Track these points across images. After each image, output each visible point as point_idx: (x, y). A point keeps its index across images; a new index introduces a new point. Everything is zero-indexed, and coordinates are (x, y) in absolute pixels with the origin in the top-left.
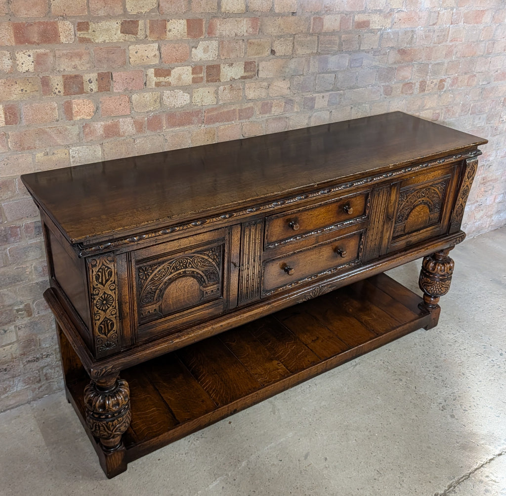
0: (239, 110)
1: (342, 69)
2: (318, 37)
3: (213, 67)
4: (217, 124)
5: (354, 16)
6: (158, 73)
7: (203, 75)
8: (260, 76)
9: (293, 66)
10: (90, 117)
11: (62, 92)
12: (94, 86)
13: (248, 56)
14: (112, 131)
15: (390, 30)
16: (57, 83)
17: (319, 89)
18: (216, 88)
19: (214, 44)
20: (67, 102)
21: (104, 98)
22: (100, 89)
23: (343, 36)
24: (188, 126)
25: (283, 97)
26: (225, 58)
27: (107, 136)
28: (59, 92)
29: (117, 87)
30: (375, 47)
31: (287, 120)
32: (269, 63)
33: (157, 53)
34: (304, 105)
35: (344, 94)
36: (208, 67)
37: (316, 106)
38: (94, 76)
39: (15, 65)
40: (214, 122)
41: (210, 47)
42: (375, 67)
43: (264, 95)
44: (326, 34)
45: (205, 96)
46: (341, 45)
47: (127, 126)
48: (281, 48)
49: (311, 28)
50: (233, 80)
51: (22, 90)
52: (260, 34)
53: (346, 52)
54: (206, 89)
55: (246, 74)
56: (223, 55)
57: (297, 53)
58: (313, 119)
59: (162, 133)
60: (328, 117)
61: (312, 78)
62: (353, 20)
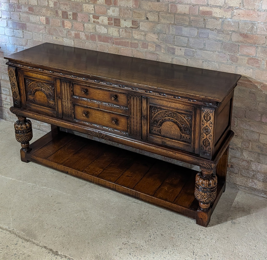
0: (130, 42)
1: (193, 36)
2: (174, 15)
3: (117, 19)
4: (120, 46)
5: (199, 8)
6: (94, 17)
7: (113, 22)
8: (140, 29)
9: (159, 28)
10: (70, 29)
11: (62, 17)
12: (71, 17)
13: (134, 18)
14: (77, 36)
15: (230, 20)
16: (60, 13)
17: (177, 44)
18: (118, 29)
19: (117, 9)
20: (63, 21)
21: (74, 22)
22: (73, 19)
23: (191, 17)
24: (107, 43)
25: (154, 43)
26: (123, 17)
27: (76, 38)
28: (61, 16)
29: (79, 19)
30: (218, 28)
31: (158, 56)
32: (145, 23)
33: (93, 9)
34: (168, 50)
35: (196, 52)
36: (115, 19)
37: (176, 53)
38: (71, 13)
39: (48, 4)
40: (118, 45)
41: (115, 10)
42: (220, 41)
43: (143, 38)
44: (179, 14)
45: (113, 32)
46: (190, 22)
47: (82, 35)
48: (151, 18)
49: (170, 10)
50: (126, 27)
51: (50, 13)
52: (139, 8)
53: (195, 27)
54: (114, 29)
55: (133, 26)
56: (121, 15)
57: (161, 21)
58: (174, 60)
59: (96, 43)
60: (186, 62)
61: (172, 37)
62: (199, 10)
